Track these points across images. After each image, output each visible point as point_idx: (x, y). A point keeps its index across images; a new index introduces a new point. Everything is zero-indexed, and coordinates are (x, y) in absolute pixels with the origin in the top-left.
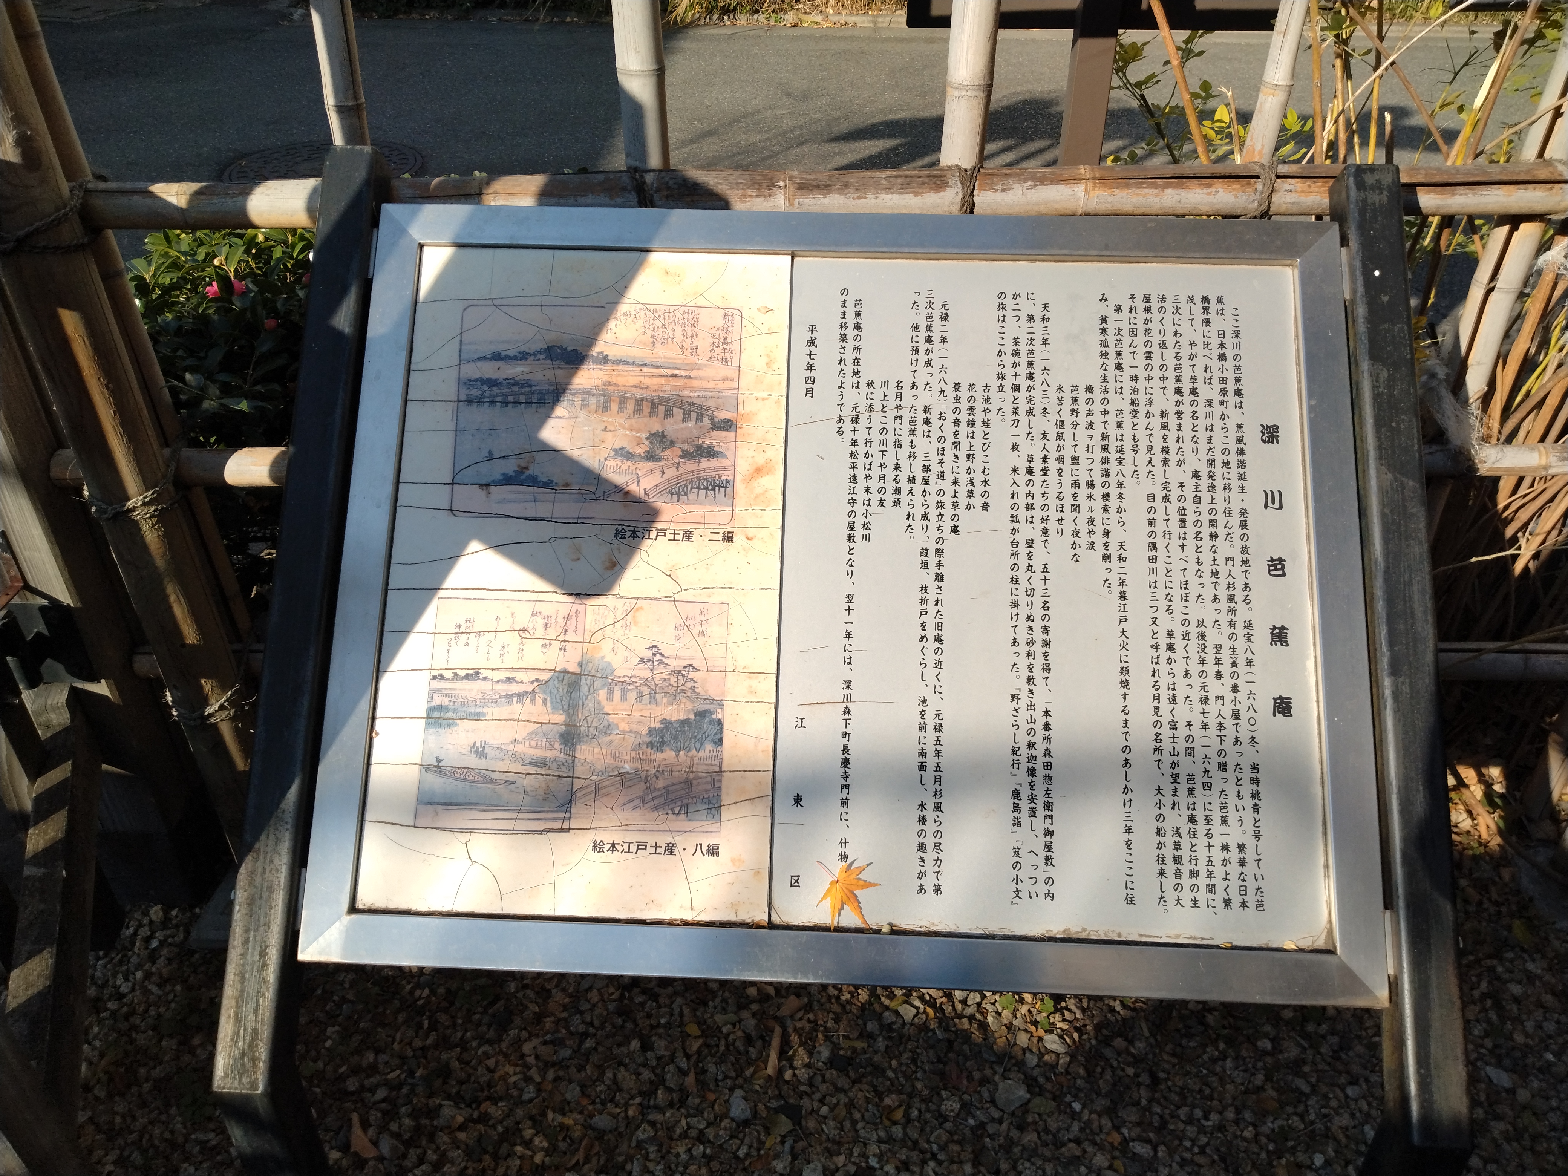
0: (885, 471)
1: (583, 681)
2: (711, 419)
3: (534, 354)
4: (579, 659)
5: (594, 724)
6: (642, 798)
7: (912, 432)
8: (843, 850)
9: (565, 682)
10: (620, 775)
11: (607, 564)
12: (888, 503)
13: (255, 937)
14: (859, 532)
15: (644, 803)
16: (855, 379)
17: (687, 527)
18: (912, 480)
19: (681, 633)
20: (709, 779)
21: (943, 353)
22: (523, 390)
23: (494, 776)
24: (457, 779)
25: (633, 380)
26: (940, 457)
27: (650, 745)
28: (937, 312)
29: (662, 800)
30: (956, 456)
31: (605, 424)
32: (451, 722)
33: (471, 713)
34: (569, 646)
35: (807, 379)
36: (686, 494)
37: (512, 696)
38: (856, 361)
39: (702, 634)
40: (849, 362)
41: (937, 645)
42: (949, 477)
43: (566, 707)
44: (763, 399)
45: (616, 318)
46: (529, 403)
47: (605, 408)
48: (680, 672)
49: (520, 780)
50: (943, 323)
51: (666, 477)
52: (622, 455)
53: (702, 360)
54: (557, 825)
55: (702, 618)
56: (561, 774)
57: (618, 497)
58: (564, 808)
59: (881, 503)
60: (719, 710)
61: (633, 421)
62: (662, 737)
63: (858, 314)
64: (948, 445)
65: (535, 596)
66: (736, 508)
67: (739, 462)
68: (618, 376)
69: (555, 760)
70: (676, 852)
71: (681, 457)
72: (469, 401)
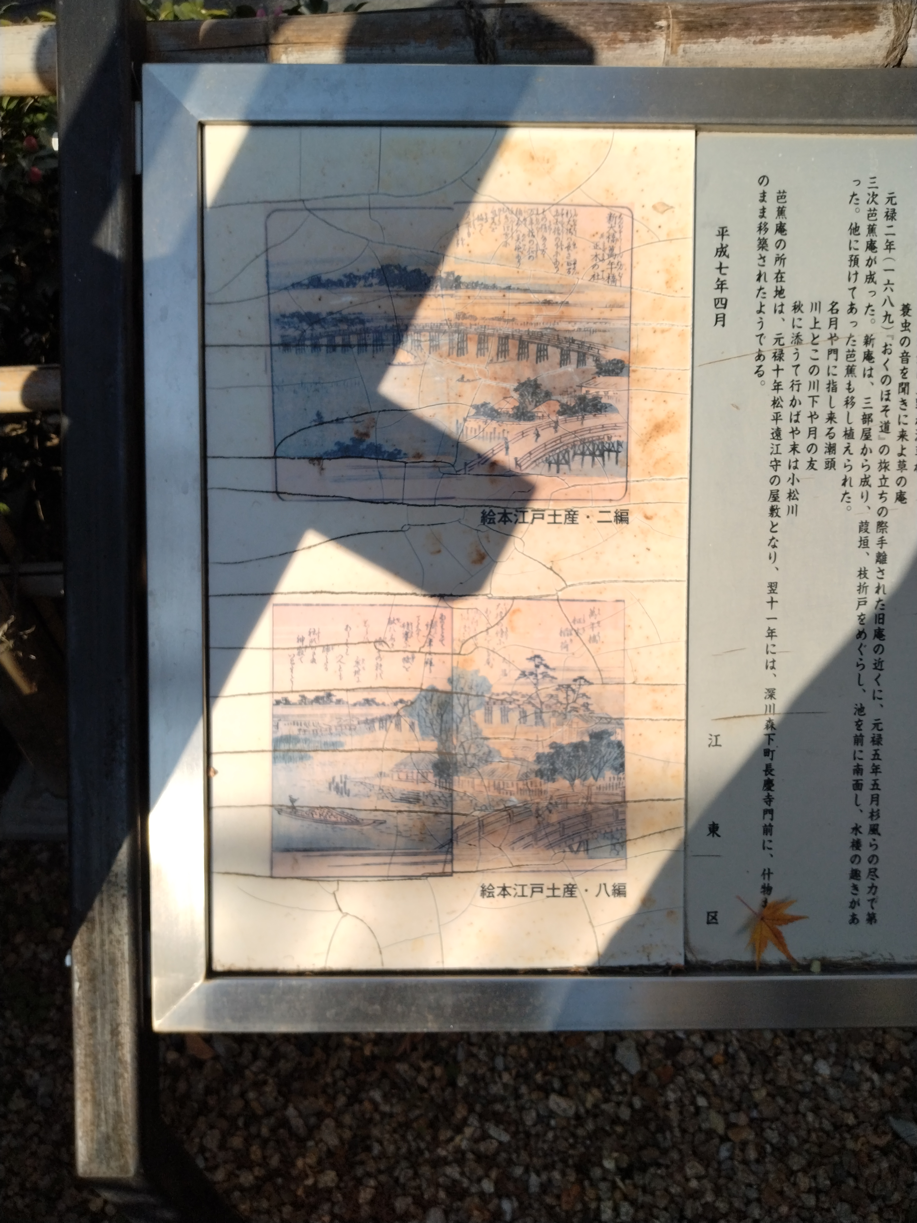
0: (816, 423)
1: (455, 701)
2: (597, 360)
3: (365, 278)
4: (448, 674)
5: (473, 751)
6: (534, 835)
7: (850, 371)
8: (766, 882)
9: (435, 702)
10: (506, 809)
11: (475, 556)
12: (820, 465)
13: (103, 1015)
14: (783, 504)
15: (537, 840)
16: (778, 301)
17: (570, 505)
18: (849, 434)
19: (568, 639)
20: (611, 811)
21: (889, 264)
22: (353, 328)
23: (360, 815)
24: (316, 821)
25: (494, 310)
26: (884, 403)
27: (540, 773)
28: (882, 208)
29: (557, 836)
30: (904, 402)
31: (462, 372)
32: (303, 755)
33: (326, 744)
34: (435, 659)
35: (717, 301)
36: (567, 463)
37: (373, 721)
38: (779, 276)
39: (593, 639)
40: (771, 276)
41: (877, 641)
42: (895, 429)
43: (437, 732)
44: (663, 331)
45: (468, 224)
46: (362, 346)
47: (461, 350)
48: (569, 686)
49: (391, 820)
50: (890, 223)
51: (541, 440)
52: (485, 414)
53: (582, 279)
54: (438, 869)
55: (593, 620)
56: (438, 810)
57: (483, 469)
58: (444, 849)
59: (811, 464)
60: (618, 731)
61: (497, 367)
62: (553, 764)
63: (781, 212)
64: (894, 387)
65: (390, 599)
66: (632, 478)
67: (634, 417)
68: (474, 304)
69: (430, 795)
70: (577, 893)
71: (560, 413)
72: (286, 345)
